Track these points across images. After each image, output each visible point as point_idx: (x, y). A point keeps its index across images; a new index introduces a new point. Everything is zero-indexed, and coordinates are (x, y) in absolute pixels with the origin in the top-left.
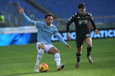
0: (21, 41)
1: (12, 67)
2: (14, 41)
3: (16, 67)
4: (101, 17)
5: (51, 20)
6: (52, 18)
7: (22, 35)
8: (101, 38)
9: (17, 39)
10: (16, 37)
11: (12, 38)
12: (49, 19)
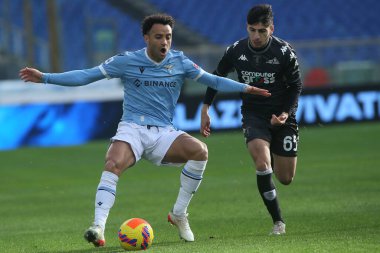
0: (62, 131)
1: (26, 232)
2: (34, 133)
3: (41, 231)
4: (365, 40)
5: (168, 39)
6: (170, 32)
7: (65, 109)
8: (364, 120)
9: (45, 123)
10: (42, 116)
11: (26, 122)
12: (160, 37)
